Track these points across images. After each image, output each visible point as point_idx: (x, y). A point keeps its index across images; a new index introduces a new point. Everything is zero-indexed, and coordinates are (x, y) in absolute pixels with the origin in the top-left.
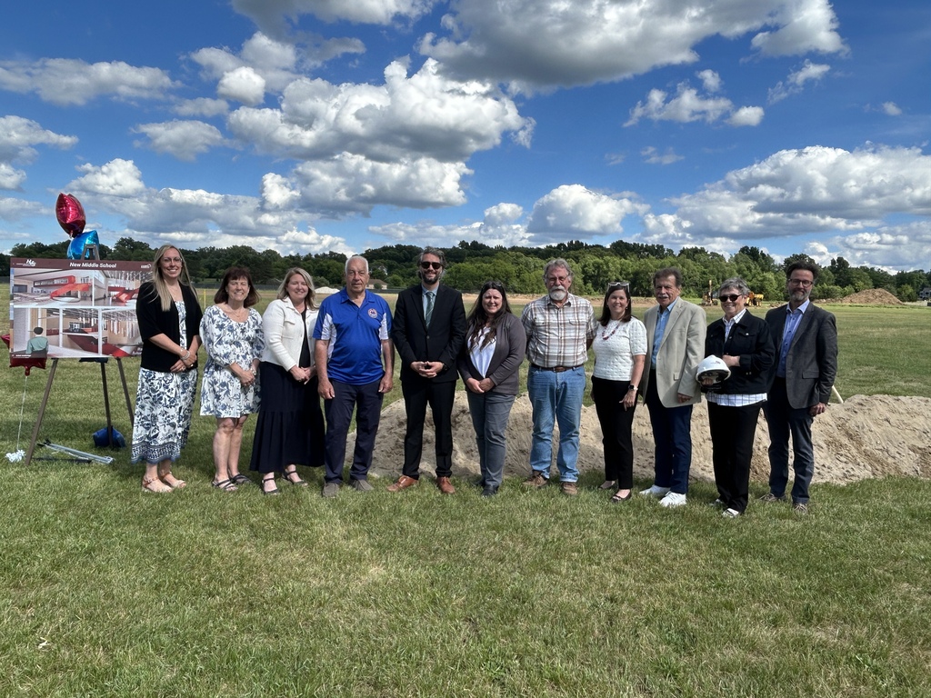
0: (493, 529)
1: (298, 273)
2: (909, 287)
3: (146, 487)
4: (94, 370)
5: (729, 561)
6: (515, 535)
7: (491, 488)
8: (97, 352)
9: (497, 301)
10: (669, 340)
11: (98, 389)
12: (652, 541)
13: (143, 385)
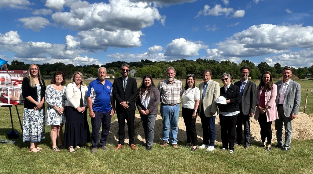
0: (152, 161)
1: (78, 73)
2: (302, 73)
3: (31, 151)
4: (6, 110)
5: (232, 169)
6: (159, 163)
7: (149, 147)
8: (8, 103)
9: (149, 82)
10: (208, 94)
11: (8, 117)
12: (206, 163)
13: (25, 114)
